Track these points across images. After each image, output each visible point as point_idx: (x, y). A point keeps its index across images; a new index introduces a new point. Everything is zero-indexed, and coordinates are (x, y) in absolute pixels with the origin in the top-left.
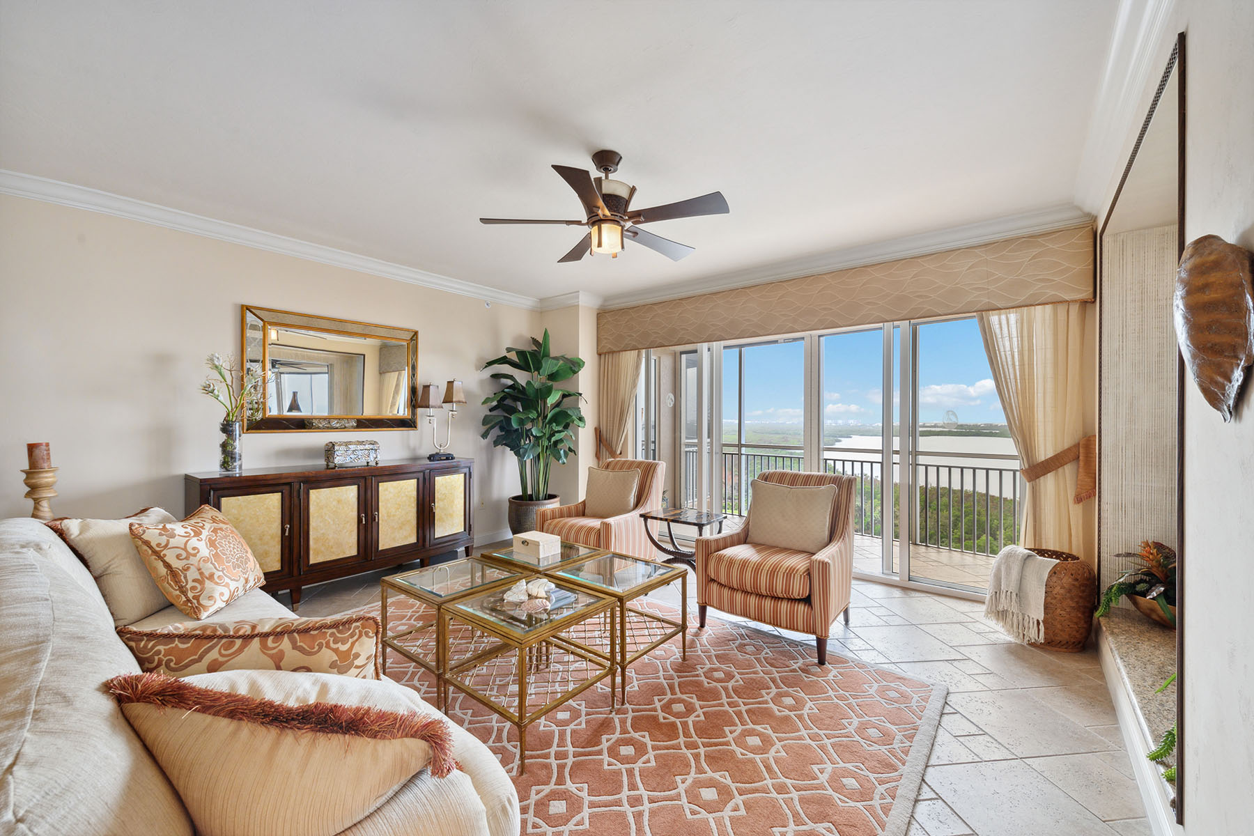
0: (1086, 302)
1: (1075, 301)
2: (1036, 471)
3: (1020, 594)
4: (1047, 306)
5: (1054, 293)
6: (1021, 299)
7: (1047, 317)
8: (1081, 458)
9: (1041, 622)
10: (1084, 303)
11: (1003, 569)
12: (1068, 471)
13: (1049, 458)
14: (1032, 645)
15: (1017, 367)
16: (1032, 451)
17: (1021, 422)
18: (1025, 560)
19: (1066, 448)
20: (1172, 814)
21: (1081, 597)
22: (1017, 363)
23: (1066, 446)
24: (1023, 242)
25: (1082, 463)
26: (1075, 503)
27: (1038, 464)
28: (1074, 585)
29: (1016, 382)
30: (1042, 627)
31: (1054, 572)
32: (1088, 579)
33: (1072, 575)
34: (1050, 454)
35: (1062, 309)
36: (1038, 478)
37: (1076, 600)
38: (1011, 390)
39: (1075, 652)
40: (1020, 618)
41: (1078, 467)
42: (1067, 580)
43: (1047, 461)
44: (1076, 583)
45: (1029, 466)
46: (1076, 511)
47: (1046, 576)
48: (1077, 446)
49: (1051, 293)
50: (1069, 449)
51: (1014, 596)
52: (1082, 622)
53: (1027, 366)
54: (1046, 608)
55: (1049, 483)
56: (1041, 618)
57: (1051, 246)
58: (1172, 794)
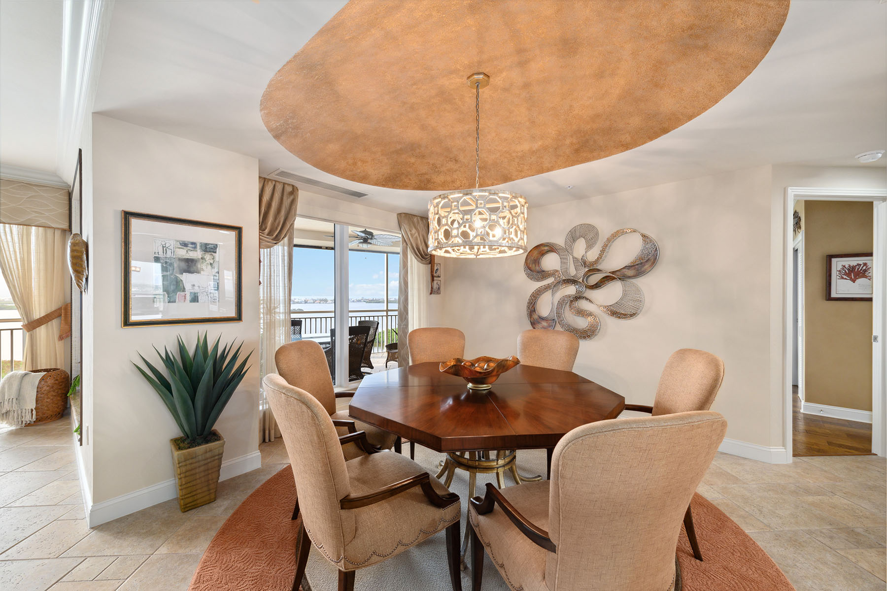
0: (66, 230)
1: (58, 229)
2: (32, 325)
3: (19, 397)
4: (40, 228)
5: (44, 221)
6: (21, 220)
7: (40, 235)
8: (63, 315)
9: (34, 409)
10: (64, 231)
11: (6, 386)
12: (55, 324)
13: (43, 317)
14: (28, 425)
15: (19, 262)
16: (30, 313)
17: (22, 296)
18: (23, 377)
19: (53, 310)
20: (79, 443)
21: (60, 389)
22: (19, 259)
23: (53, 309)
24: (22, 185)
25: (63, 318)
26: (59, 340)
27: (35, 321)
28: (55, 383)
29: (18, 270)
30: (34, 412)
31: (42, 379)
32: (64, 378)
33: (54, 378)
34: (43, 314)
35: (50, 232)
36: (35, 329)
37: (57, 391)
38: (14, 276)
39: (57, 420)
40: (19, 412)
41: (61, 320)
42: (50, 381)
43: (41, 318)
44: (57, 382)
45: (28, 322)
46: (59, 346)
47: (37, 383)
48: (60, 309)
49: (42, 221)
50: (55, 311)
51: (14, 400)
52: (61, 402)
53: (26, 262)
54: (37, 401)
55: (42, 331)
56: (34, 406)
57: (42, 194)
58: (79, 437)
